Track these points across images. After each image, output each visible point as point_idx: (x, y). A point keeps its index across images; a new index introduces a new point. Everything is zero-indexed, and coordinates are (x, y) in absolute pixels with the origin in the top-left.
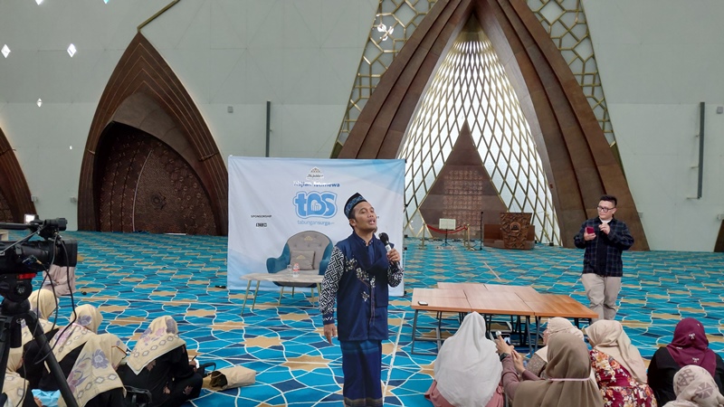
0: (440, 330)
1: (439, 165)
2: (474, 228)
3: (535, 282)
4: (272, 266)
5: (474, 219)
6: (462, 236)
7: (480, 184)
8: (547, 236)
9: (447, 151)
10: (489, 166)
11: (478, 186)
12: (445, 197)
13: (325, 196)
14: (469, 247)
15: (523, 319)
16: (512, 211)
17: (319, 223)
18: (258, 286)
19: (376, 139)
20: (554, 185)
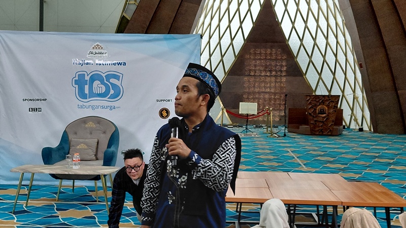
0: (240, 224)
1: (239, 42)
2: (277, 113)
3: (343, 170)
4: (48, 156)
5: (278, 102)
6: (264, 122)
7: (284, 64)
8: (356, 120)
9: (248, 27)
10: (294, 43)
11: (282, 66)
12: (246, 78)
13: (109, 77)
14: (272, 133)
15: (330, 210)
16: (318, 93)
17: (103, 107)
18: (32, 180)
19: (167, 13)
20: (364, 65)
